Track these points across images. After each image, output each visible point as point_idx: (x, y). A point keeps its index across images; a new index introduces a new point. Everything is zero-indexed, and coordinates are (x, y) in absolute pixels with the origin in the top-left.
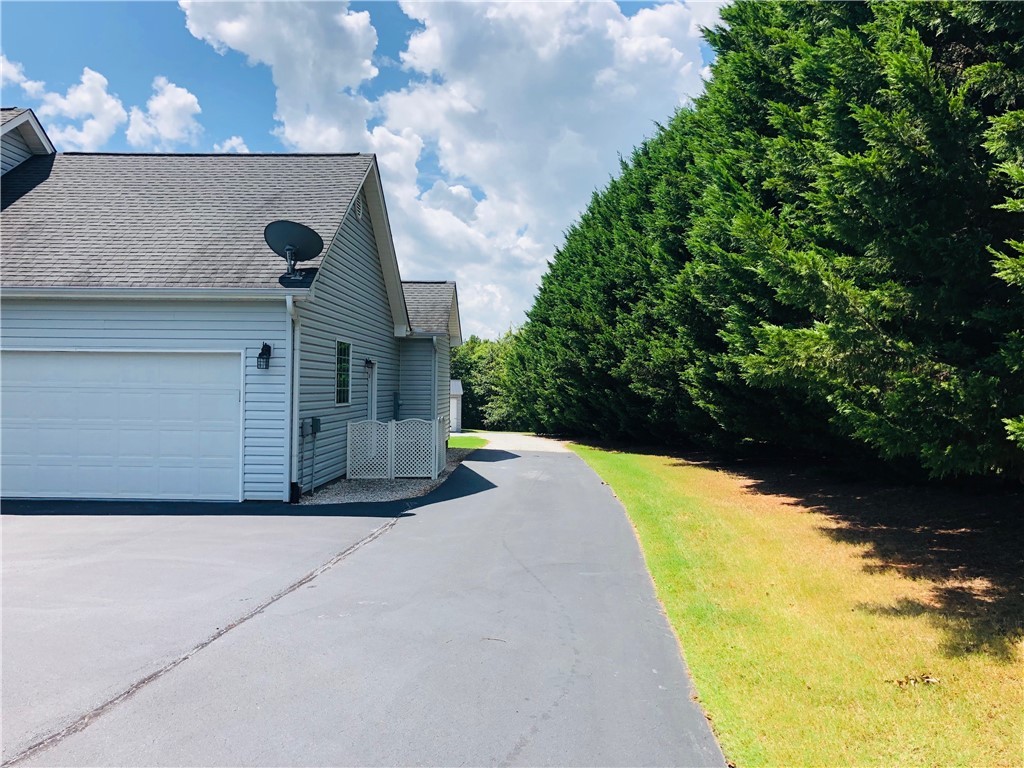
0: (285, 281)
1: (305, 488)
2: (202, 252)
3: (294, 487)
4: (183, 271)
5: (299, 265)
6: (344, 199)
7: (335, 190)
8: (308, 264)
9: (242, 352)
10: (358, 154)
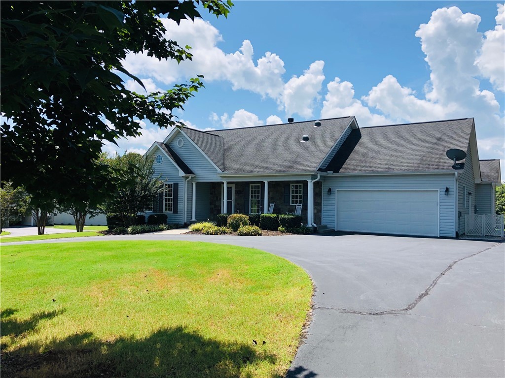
0: (454, 167)
1: (460, 233)
2: (422, 159)
3: (457, 233)
4: (419, 166)
5: (457, 162)
6: (467, 137)
7: (462, 134)
8: (461, 162)
9: (439, 190)
10: (467, 119)
